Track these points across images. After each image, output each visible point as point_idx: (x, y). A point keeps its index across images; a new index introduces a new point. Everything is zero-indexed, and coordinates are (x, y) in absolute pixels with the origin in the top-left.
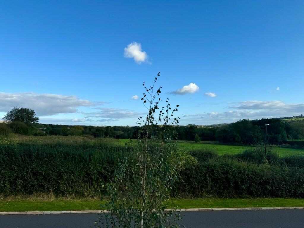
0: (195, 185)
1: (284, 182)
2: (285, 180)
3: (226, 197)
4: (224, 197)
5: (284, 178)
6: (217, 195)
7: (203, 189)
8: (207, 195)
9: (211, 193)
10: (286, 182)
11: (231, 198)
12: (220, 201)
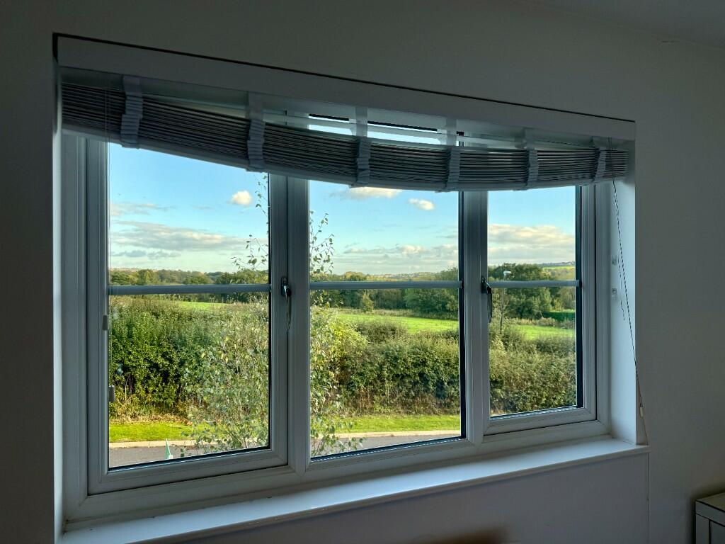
0: (359, 387)
1: (529, 384)
2: (531, 379)
3: (419, 412)
4: (416, 413)
5: (529, 376)
6: (402, 408)
7: (375, 397)
8: (383, 410)
9: (391, 404)
10: (532, 383)
11: (429, 414)
12: (407, 419)
